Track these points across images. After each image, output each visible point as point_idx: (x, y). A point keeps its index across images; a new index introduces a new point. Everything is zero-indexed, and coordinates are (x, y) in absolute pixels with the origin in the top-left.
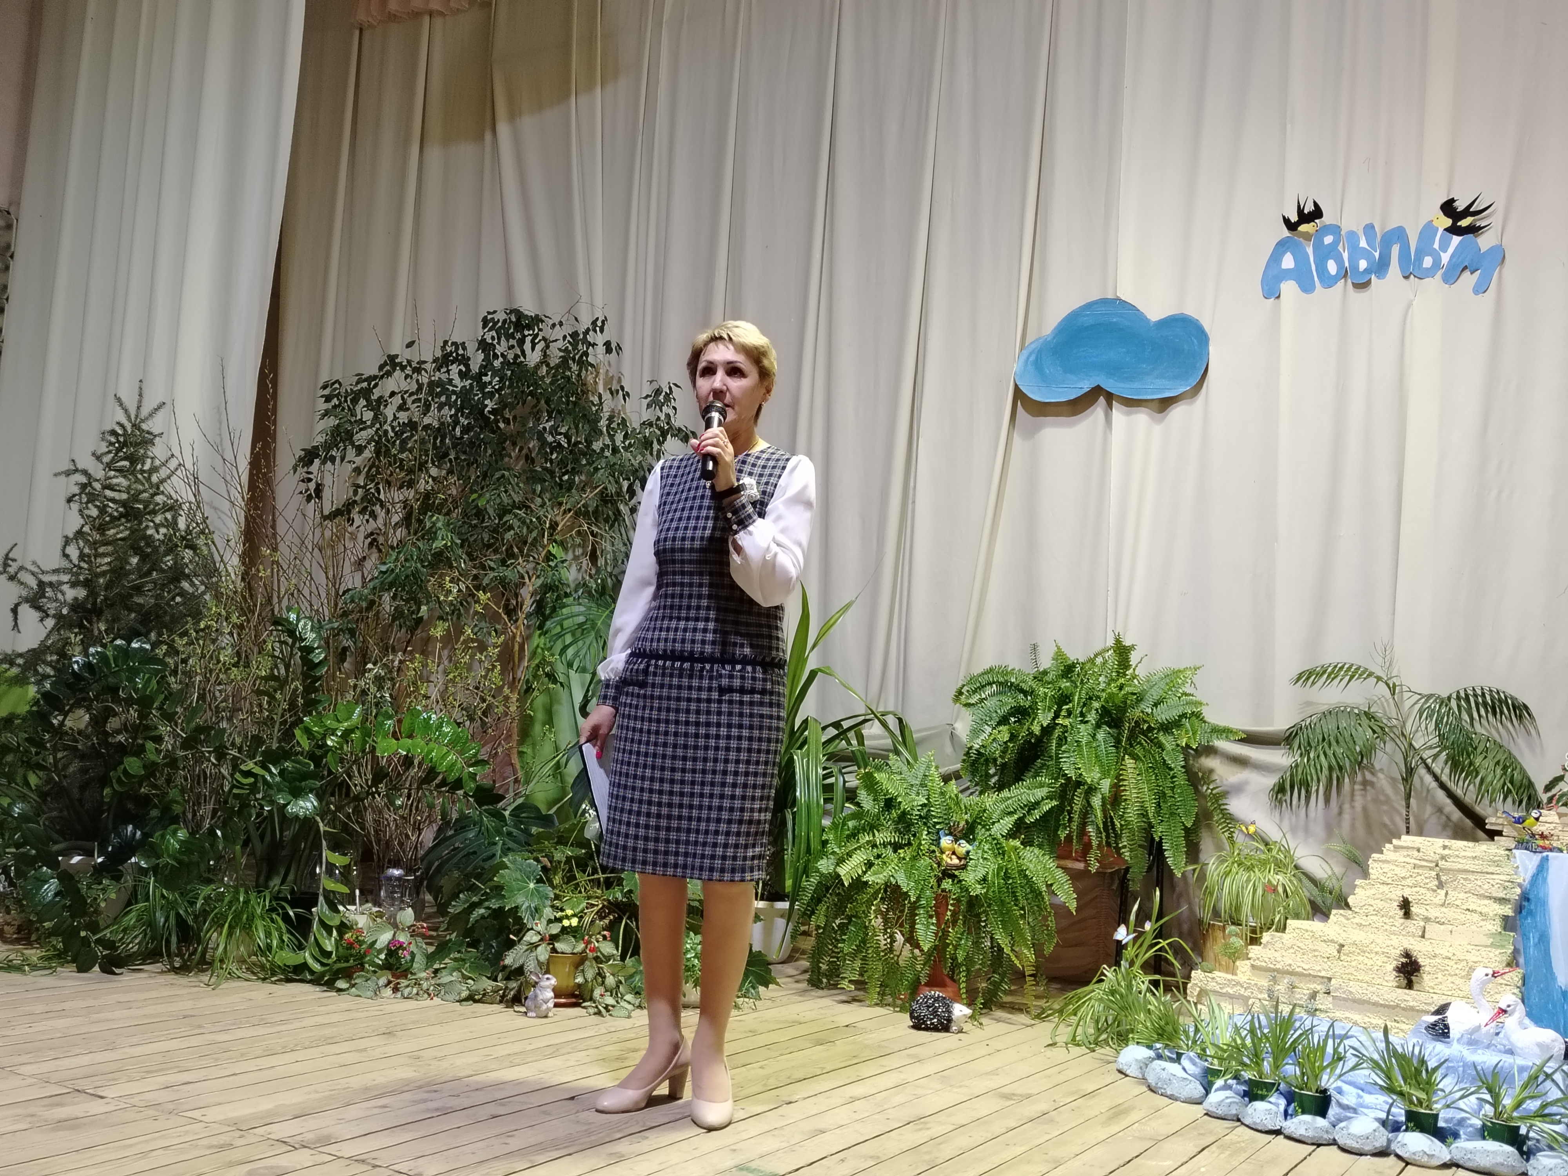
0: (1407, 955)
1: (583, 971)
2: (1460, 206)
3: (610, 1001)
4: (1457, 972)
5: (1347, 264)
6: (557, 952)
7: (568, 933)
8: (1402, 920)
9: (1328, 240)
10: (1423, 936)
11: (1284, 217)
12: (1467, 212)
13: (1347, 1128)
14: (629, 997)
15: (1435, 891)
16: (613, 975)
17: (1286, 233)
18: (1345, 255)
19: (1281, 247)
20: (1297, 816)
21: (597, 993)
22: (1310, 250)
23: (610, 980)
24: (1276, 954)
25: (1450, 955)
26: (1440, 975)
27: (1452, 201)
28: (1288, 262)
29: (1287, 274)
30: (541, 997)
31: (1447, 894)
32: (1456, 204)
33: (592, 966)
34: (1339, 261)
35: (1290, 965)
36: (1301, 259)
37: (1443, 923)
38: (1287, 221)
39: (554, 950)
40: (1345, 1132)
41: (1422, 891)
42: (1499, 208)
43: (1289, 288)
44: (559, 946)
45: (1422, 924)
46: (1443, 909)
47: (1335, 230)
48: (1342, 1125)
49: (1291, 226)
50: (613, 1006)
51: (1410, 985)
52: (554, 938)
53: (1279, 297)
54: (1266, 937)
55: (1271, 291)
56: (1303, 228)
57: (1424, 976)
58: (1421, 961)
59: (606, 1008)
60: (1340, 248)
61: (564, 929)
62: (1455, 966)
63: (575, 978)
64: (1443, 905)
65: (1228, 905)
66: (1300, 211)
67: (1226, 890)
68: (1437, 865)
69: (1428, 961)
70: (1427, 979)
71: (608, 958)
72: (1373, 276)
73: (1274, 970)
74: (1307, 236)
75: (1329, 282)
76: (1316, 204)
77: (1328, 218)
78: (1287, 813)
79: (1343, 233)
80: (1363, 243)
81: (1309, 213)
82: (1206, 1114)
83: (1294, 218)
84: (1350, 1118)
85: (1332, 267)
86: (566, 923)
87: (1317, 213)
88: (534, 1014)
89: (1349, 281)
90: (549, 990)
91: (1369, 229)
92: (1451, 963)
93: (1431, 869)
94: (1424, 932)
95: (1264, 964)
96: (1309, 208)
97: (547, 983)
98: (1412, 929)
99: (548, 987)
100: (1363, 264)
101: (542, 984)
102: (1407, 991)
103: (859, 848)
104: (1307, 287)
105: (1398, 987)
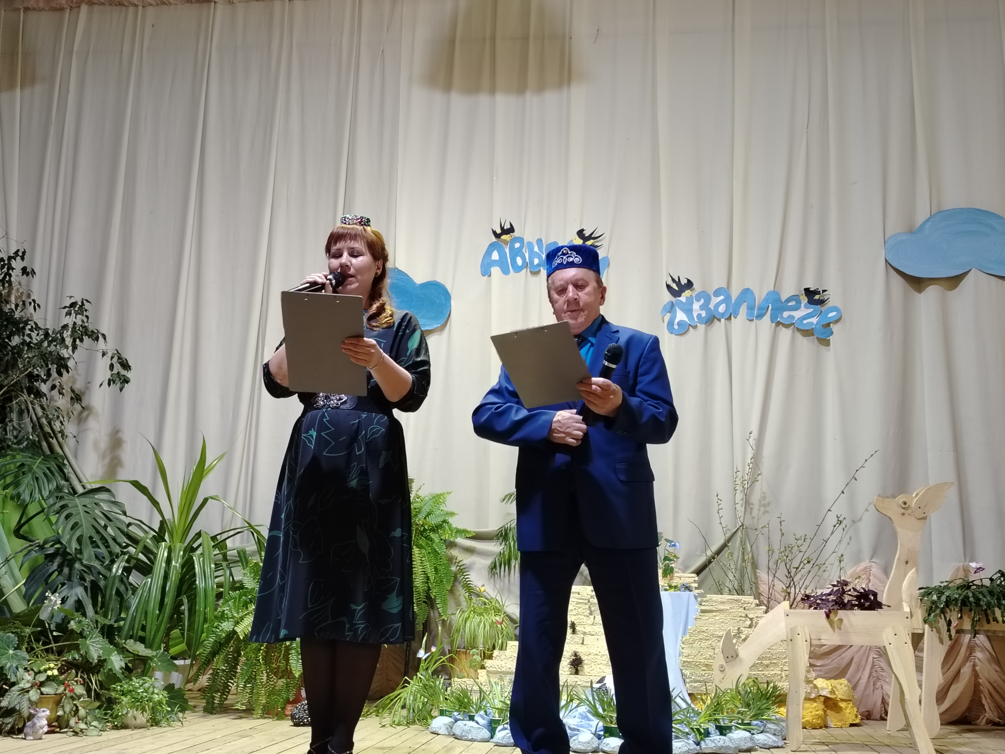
0: (575, 654)
1: (63, 706)
2: (587, 233)
3: (82, 726)
4: (602, 662)
5: (528, 260)
6: (44, 694)
7: (51, 680)
9: (517, 245)
10: (583, 644)
11: (493, 230)
12: (590, 237)
13: (577, 739)
14: (95, 723)
15: (588, 616)
16: (84, 708)
17: (494, 239)
18: (527, 255)
19: (492, 247)
20: (504, 582)
21: (72, 722)
22: (507, 251)
23: (82, 712)
24: (502, 663)
25: (598, 653)
26: (592, 665)
27: (583, 230)
28: (495, 256)
29: (494, 263)
30: (38, 724)
31: (595, 617)
32: (584, 232)
33: (69, 703)
34: (523, 258)
35: (510, 668)
36: (502, 255)
37: (593, 635)
38: (494, 233)
39: (42, 694)
40: (576, 741)
41: (581, 617)
42: (607, 236)
43: (496, 271)
44: (44, 690)
45: (582, 636)
46: (593, 627)
47: (521, 240)
48: (574, 738)
49: (497, 236)
50: (86, 729)
51: (577, 673)
52: (42, 684)
53: (490, 276)
54: (496, 653)
55: (486, 272)
56: (504, 237)
57: (585, 666)
58: (583, 658)
59: (81, 730)
60: (524, 251)
61: (48, 677)
62: (601, 659)
63: (57, 712)
64: (593, 624)
65: (469, 637)
66: (502, 228)
67: (467, 629)
68: (589, 602)
69: (586, 657)
70: (586, 668)
71: (79, 697)
72: (542, 268)
73: (500, 673)
74: (506, 242)
75: (518, 269)
76: (511, 225)
77: (516, 234)
78: (498, 581)
79: (525, 242)
80: (536, 249)
81: (507, 229)
82: (496, 745)
83: (499, 231)
84: (577, 734)
85: (519, 261)
86: (49, 673)
87: (511, 230)
88: (32, 738)
89: (528, 270)
90: (44, 719)
91: (539, 241)
92: (598, 657)
93: (586, 604)
94: (583, 641)
95: (495, 669)
96: (507, 226)
97: (44, 714)
98: (577, 640)
99: (43, 717)
100: (536, 261)
101: (39, 715)
102: (576, 676)
103: (248, 614)
104: (506, 271)
105: (570, 674)
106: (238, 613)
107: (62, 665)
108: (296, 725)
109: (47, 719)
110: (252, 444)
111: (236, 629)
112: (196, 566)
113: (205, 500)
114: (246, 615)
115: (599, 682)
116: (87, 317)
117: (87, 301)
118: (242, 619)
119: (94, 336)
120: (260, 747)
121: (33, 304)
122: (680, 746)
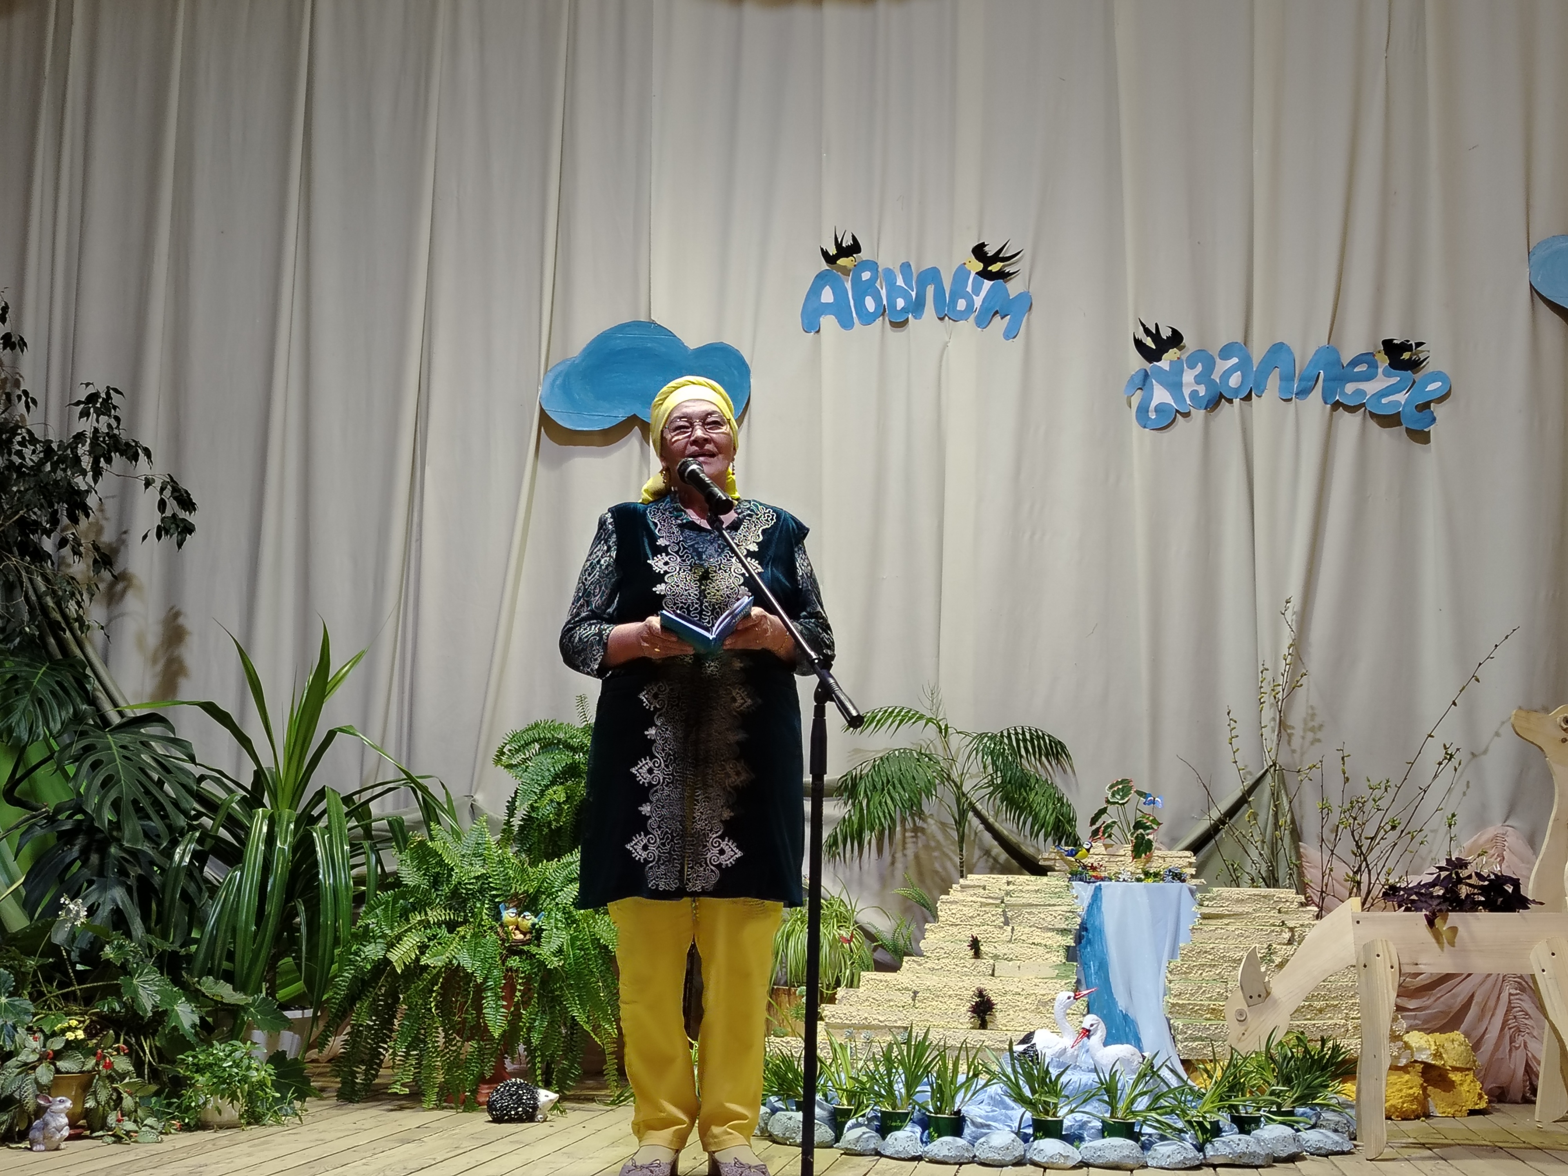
0: (980, 993)
1: (95, 1093)
2: (991, 251)
3: (129, 1125)
4: (1027, 1006)
5: (885, 302)
6: (62, 1073)
7: (72, 1048)
8: (973, 960)
9: (866, 276)
10: (993, 975)
11: (822, 249)
12: (996, 258)
13: (987, 1142)
14: (150, 1121)
15: (1001, 928)
16: (130, 1095)
17: (825, 266)
18: (883, 293)
19: (821, 279)
20: (851, 869)
21: (112, 1119)
22: (848, 286)
23: (128, 1102)
24: (852, 1009)
25: (1019, 990)
26: (1011, 1012)
27: (983, 245)
28: (827, 296)
29: (826, 309)
30: (53, 1124)
31: (1013, 929)
32: (986, 249)
33: (105, 1087)
34: (878, 299)
35: (866, 1018)
36: (840, 293)
37: (1011, 960)
38: (825, 254)
39: (58, 1071)
40: (986, 1146)
41: (990, 929)
42: (1026, 255)
43: (828, 322)
44: (62, 1065)
45: (992, 962)
46: (1010, 945)
47: (872, 266)
48: (982, 1140)
49: (830, 259)
50: (136, 1132)
51: (983, 1025)
52: (58, 1055)
53: (818, 331)
54: (841, 992)
55: (811, 325)
56: (842, 262)
57: (997, 1014)
58: (994, 999)
59: (128, 1133)
60: (878, 285)
61: (68, 1042)
62: (1025, 1001)
63: (84, 1103)
64: (1010, 941)
65: (794, 964)
66: (838, 245)
67: (791, 952)
68: (1002, 902)
69: (1000, 998)
70: (1000, 1017)
71: (122, 1076)
72: (910, 316)
73: (849, 1026)
74: (845, 271)
75: (867, 319)
76: (854, 238)
77: (864, 255)
78: (841, 868)
79: (880, 270)
80: (900, 282)
81: (848, 247)
82: (845, 1154)
83: (833, 251)
84: (986, 1134)
85: (870, 304)
86: (70, 1036)
87: (855, 248)
88: (43, 1148)
89: (887, 319)
90: (63, 1115)
91: (906, 267)
92: (1022, 998)
93: (997, 906)
94: (993, 970)
95: (839, 1021)
96: (847, 242)
97: (62, 1106)
98: (982, 968)
99: (61, 1111)
100: (900, 303)
101: (53, 1108)
102: (982, 1031)
103: (409, 930)
104: (846, 323)
105: (972, 1028)
106: (392, 929)
107: (92, 1021)
108: (497, 1120)
109: (67, 1115)
110: (409, 636)
111: (389, 955)
112: (318, 849)
113: (331, 735)
114: (406, 931)
115: (1023, 1042)
116: (117, 419)
117: (117, 391)
118: (399, 938)
119: (131, 453)
120: (434, 1159)
121: (24, 398)
122: (1169, 1153)
